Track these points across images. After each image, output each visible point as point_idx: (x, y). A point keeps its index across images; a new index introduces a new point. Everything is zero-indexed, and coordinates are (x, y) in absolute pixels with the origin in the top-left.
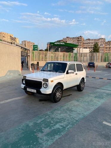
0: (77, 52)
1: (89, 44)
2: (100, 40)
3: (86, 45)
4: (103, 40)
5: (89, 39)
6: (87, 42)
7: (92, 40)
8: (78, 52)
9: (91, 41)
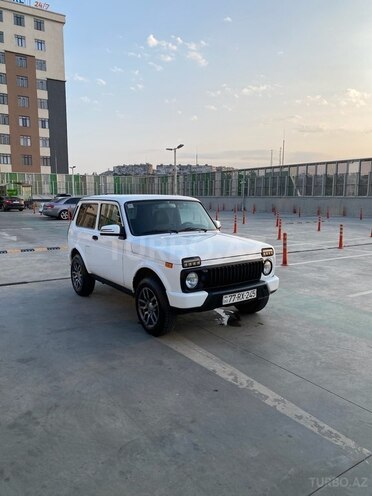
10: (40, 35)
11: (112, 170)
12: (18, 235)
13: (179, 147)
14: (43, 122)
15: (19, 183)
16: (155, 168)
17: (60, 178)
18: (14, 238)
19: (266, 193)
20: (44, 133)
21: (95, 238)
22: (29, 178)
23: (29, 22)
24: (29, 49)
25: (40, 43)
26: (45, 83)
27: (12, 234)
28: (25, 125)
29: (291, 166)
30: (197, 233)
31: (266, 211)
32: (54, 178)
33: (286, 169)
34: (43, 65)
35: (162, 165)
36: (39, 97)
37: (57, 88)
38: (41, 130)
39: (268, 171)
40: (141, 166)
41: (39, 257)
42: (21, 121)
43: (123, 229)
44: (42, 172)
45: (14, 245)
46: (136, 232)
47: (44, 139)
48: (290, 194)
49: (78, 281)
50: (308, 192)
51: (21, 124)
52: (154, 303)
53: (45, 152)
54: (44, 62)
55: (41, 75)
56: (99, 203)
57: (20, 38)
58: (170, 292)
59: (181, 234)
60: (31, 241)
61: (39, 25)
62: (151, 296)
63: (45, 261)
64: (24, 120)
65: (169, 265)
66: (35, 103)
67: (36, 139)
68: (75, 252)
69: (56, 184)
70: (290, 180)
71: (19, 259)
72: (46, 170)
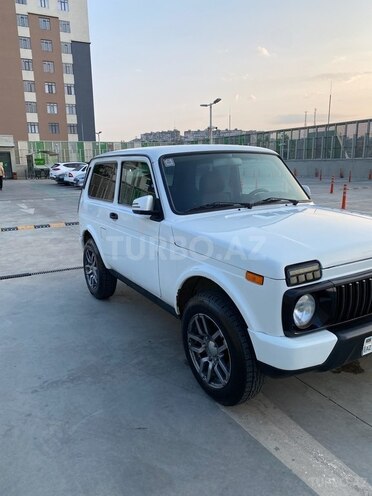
11: (139, 138)
12: (36, 207)
13: (216, 102)
14: (69, 88)
15: (46, 152)
16: (182, 134)
17: (87, 145)
18: (32, 211)
19: (309, 156)
20: (71, 99)
21: (114, 216)
22: (56, 146)
24: (53, 9)
25: (64, 2)
26: (69, 45)
27: (31, 206)
28: (51, 92)
29: (337, 124)
30: (282, 208)
31: (308, 176)
32: (81, 146)
33: (332, 129)
34: (67, 27)
35: (190, 131)
36: (64, 61)
37: (81, 50)
38: (67, 96)
39: (311, 131)
40: (169, 132)
41: (55, 235)
42: (47, 87)
43: (157, 203)
44: (70, 140)
45: (29, 219)
46: (181, 208)
47: (70, 106)
48: (337, 156)
49: (94, 277)
50: (358, 154)
51: (47, 91)
52: (219, 342)
53: (72, 119)
54: (68, 23)
55: (65, 38)
56: (119, 160)
58: (255, 332)
59: (256, 211)
60: (50, 214)
62: (213, 330)
63: (60, 241)
64: (50, 87)
65: (256, 278)
66: (60, 68)
67: (62, 106)
68: (87, 236)
69: (83, 151)
70: (337, 141)
71: (30, 238)
72: (73, 138)
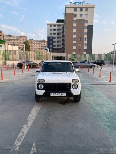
0: (5, 49)
1: (10, 41)
2: (23, 38)
3: (8, 41)
4: (25, 38)
5: (10, 36)
6: (8, 38)
7: (14, 36)
8: (7, 49)
9: (13, 38)
10: (87, 13)
11: (111, 52)
14: (85, 39)
15: (75, 57)
20: (85, 42)
23: (84, 9)
24: (83, 18)
25: (87, 15)
26: (87, 27)
34: (87, 22)
36: (85, 31)
37: (90, 28)
47: (85, 44)
51: (79, 40)
53: (85, 48)
54: (87, 21)
57: (81, 15)
61: (87, 10)
64: (80, 39)
66: (83, 33)
67: (83, 44)
72: (85, 53)
